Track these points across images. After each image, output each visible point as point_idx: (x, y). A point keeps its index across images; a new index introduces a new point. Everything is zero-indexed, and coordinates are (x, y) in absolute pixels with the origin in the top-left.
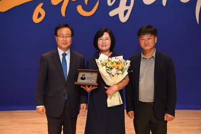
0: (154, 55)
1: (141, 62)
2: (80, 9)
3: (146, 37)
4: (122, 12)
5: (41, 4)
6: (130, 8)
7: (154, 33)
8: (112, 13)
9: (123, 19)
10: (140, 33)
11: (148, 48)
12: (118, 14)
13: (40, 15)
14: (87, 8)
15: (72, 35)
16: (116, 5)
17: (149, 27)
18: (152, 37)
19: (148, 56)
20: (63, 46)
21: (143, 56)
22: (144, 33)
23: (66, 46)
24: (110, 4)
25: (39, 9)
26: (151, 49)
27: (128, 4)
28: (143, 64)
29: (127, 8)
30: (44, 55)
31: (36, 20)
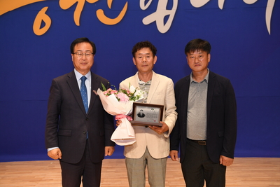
0: (207, 78)
1: (190, 88)
2: (100, 14)
3: (196, 54)
4: (161, 19)
5: (45, 9)
6: (172, 13)
7: (207, 48)
8: (147, 21)
9: (163, 28)
10: (189, 49)
11: (199, 68)
12: (155, 22)
13: (43, 24)
14: (111, 13)
15: (94, 53)
16: (153, 9)
17: (200, 41)
18: (205, 54)
19: (199, 80)
20: (82, 67)
21: (192, 79)
22: (194, 49)
23: (85, 67)
24: (143, 7)
25: (42, 16)
26: (203, 70)
27: (169, 7)
28: (192, 90)
29: (168, 12)
30: (56, 79)
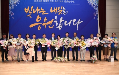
2: (49, 26)
4: (60, 27)
6: (61, 26)
8: (57, 28)
9: (60, 29)
13: (39, 28)
14: (51, 26)
24: (57, 25)
25: (39, 27)
27: (61, 25)
31: (39, 29)
